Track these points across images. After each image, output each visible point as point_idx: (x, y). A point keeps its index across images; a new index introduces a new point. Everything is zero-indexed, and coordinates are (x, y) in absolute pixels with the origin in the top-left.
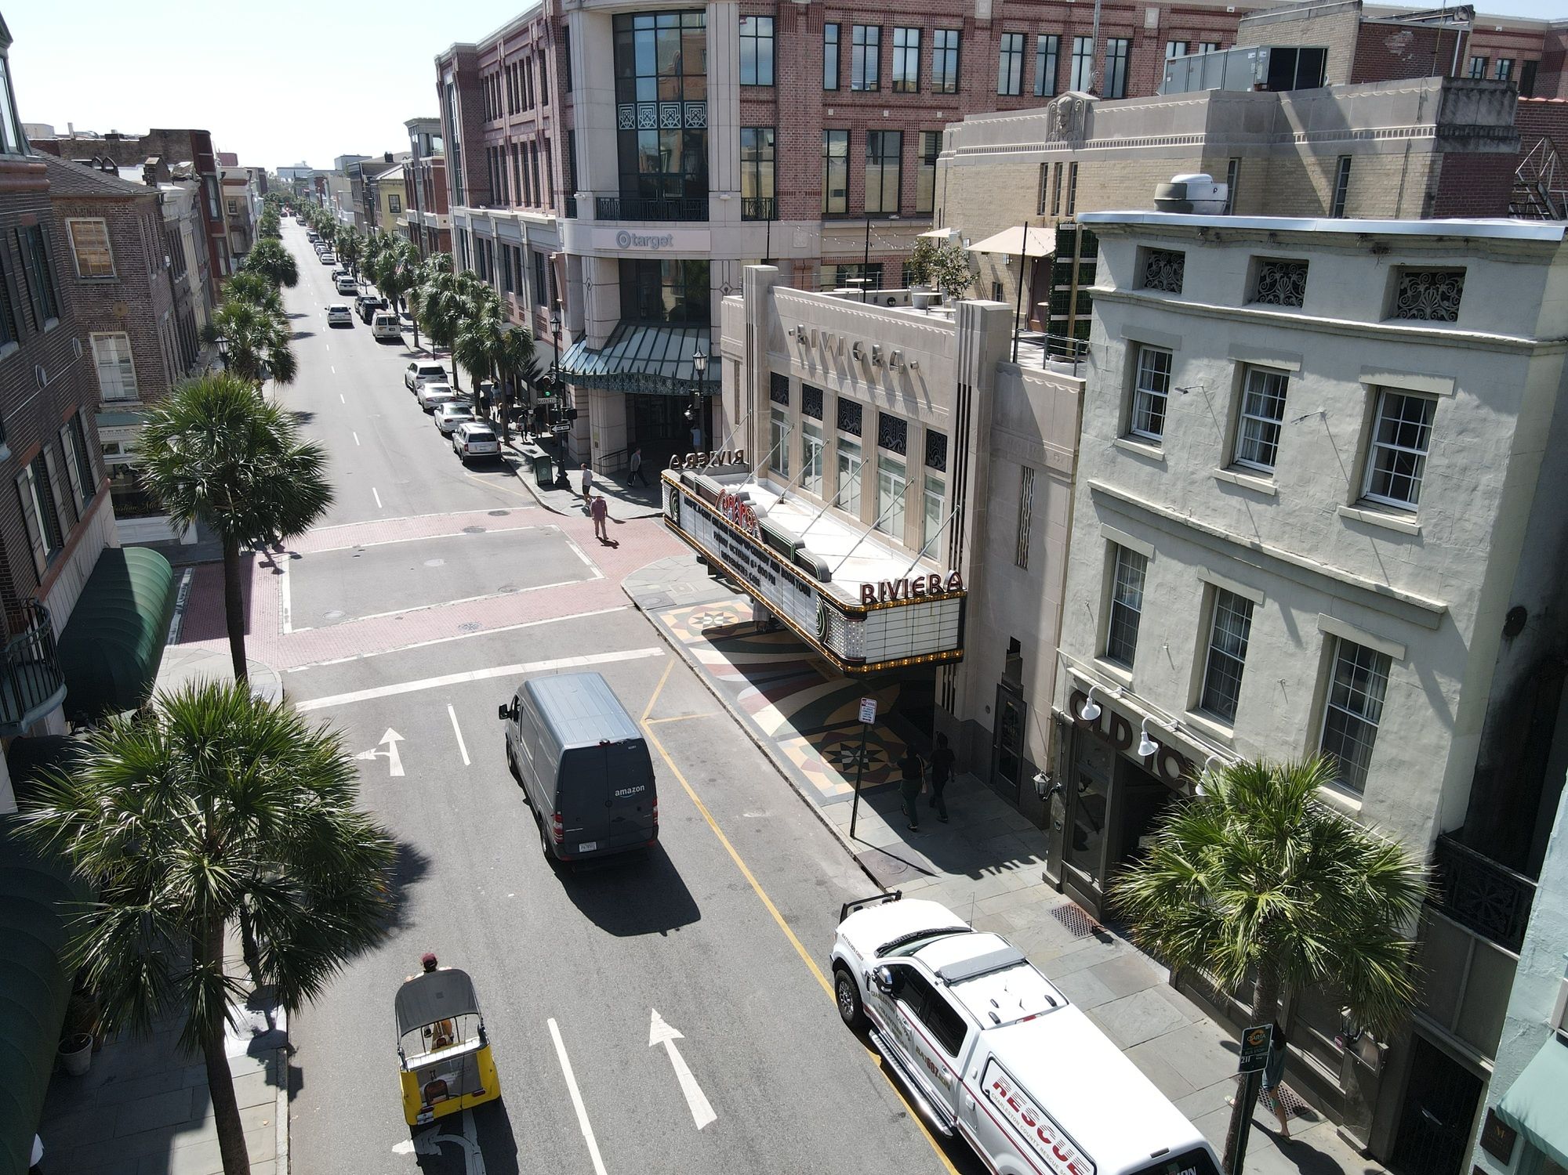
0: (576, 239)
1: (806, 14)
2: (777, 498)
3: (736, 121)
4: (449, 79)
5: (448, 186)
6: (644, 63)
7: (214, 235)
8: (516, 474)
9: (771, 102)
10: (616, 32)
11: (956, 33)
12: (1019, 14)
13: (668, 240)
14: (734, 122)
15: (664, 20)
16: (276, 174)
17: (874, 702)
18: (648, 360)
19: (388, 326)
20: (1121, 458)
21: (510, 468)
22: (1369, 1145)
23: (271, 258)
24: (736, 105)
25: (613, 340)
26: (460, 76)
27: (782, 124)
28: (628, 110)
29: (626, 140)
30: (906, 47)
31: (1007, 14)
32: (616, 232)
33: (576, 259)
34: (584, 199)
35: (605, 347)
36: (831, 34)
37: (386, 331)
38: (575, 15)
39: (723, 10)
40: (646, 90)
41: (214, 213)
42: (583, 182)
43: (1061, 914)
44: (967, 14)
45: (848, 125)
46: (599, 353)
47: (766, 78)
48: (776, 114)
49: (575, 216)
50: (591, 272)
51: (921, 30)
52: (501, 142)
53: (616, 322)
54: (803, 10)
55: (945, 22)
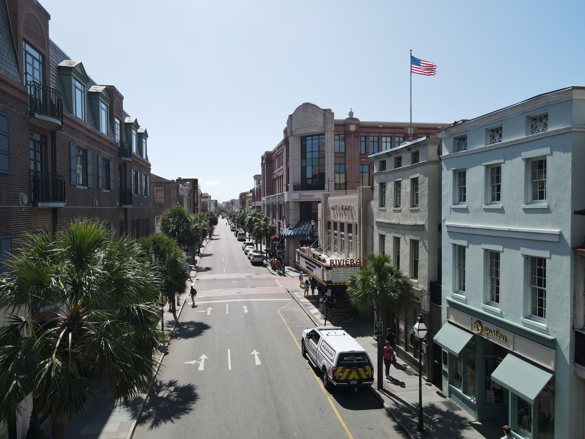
0: (289, 196)
1: (354, 133)
2: (327, 256)
3: (333, 162)
4: (264, 162)
5: (262, 192)
6: (309, 149)
7: (195, 207)
8: (267, 267)
9: (344, 157)
10: (302, 141)
11: (402, 138)
12: (423, 132)
13: (313, 195)
14: (332, 162)
15: (314, 138)
16: (222, 203)
17: (331, 290)
18: (306, 231)
19: (242, 236)
20: (380, 212)
21: (265, 266)
22: (428, 378)
23: (210, 216)
24: (333, 158)
25: (296, 227)
26: (266, 160)
27: (347, 163)
28: (304, 161)
29: (303, 170)
30: (386, 142)
31: (418, 132)
32: (299, 194)
33: (288, 202)
34: (291, 185)
35: (294, 228)
36: (363, 139)
37: (241, 238)
38: (291, 137)
39: (330, 133)
40: (309, 156)
41: (196, 202)
42: (290, 181)
43: (374, 345)
44: (406, 132)
45: (369, 163)
46: (293, 229)
47: (343, 150)
48: (345, 160)
49: (288, 191)
50: (291, 206)
51: (391, 137)
52: (275, 177)
53: (298, 221)
54: (353, 133)
55: (398, 135)
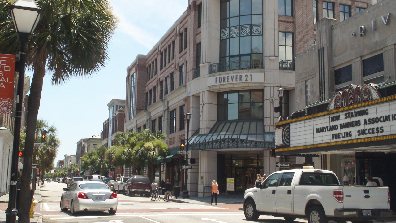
9: (292, 22)
10: (222, 2)
24: (277, 22)
26: (138, 66)
28: (225, 31)
34: (203, 67)
35: (210, 133)
42: (203, 58)
46: (207, 135)
47: (289, 13)
48: (294, 27)
49: (198, 77)
50: (205, 98)
53: (215, 122)
